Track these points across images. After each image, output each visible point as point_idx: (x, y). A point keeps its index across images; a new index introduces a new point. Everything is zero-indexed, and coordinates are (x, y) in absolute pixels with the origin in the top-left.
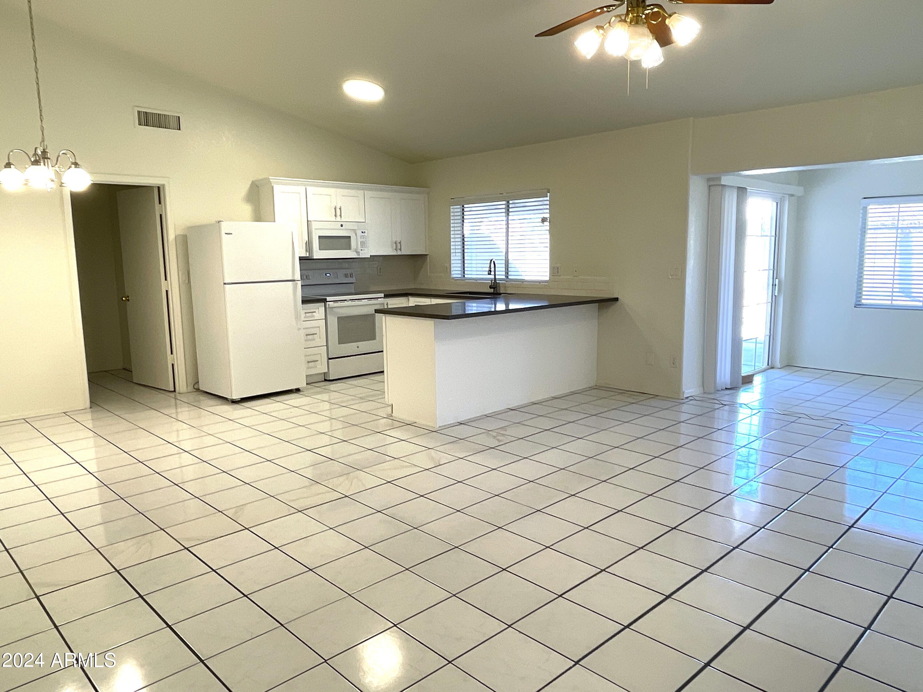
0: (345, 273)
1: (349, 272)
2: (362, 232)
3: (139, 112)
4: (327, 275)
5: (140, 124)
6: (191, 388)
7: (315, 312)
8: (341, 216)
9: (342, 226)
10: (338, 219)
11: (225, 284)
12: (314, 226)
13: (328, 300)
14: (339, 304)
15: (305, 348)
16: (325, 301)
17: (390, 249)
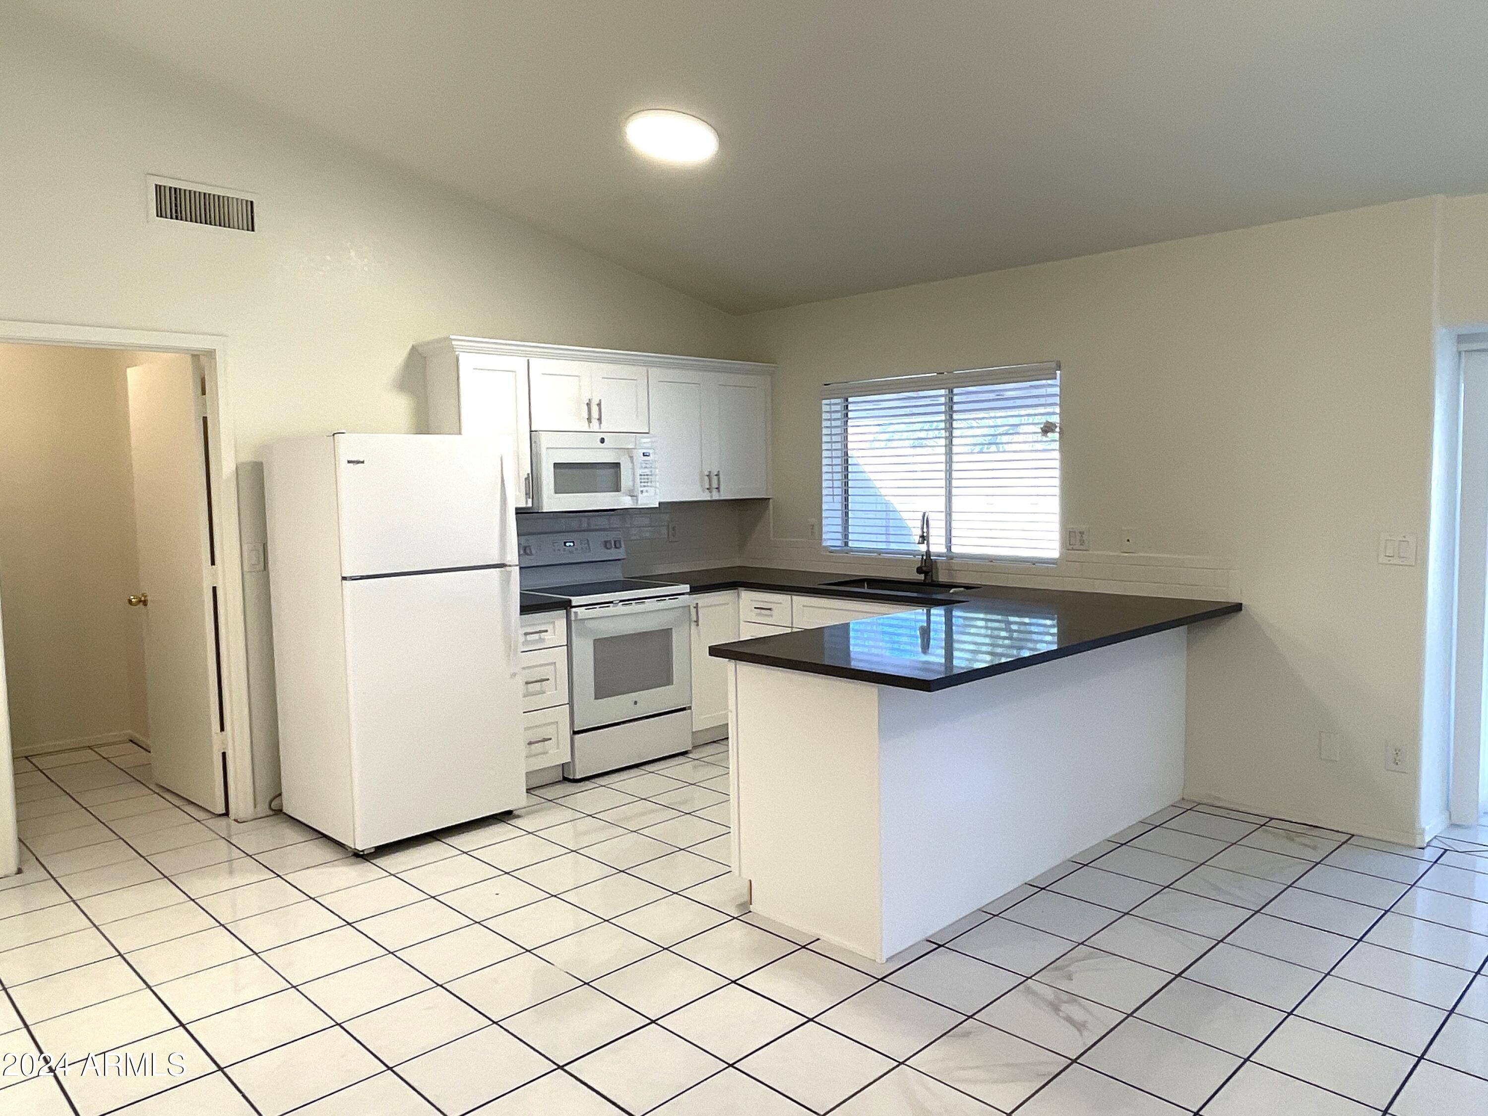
0: (603, 540)
1: (611, 536)
2: (644, 455)
3: (158, 188)
4: (568, 544)
5: (160, 214)
6: (263, 809)
7: (546, 631)
8: (600, 419)
9: (602, 441)
10: (595, 425)
11: (344, 578)
12: (545, 441)
13: (574, 604)
14: (598, 611)
15: (524, 713)
16: (567, 606)
17: (700, 489)
